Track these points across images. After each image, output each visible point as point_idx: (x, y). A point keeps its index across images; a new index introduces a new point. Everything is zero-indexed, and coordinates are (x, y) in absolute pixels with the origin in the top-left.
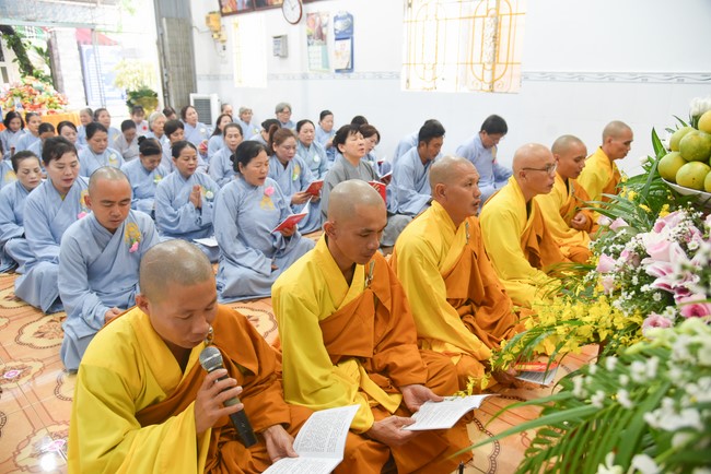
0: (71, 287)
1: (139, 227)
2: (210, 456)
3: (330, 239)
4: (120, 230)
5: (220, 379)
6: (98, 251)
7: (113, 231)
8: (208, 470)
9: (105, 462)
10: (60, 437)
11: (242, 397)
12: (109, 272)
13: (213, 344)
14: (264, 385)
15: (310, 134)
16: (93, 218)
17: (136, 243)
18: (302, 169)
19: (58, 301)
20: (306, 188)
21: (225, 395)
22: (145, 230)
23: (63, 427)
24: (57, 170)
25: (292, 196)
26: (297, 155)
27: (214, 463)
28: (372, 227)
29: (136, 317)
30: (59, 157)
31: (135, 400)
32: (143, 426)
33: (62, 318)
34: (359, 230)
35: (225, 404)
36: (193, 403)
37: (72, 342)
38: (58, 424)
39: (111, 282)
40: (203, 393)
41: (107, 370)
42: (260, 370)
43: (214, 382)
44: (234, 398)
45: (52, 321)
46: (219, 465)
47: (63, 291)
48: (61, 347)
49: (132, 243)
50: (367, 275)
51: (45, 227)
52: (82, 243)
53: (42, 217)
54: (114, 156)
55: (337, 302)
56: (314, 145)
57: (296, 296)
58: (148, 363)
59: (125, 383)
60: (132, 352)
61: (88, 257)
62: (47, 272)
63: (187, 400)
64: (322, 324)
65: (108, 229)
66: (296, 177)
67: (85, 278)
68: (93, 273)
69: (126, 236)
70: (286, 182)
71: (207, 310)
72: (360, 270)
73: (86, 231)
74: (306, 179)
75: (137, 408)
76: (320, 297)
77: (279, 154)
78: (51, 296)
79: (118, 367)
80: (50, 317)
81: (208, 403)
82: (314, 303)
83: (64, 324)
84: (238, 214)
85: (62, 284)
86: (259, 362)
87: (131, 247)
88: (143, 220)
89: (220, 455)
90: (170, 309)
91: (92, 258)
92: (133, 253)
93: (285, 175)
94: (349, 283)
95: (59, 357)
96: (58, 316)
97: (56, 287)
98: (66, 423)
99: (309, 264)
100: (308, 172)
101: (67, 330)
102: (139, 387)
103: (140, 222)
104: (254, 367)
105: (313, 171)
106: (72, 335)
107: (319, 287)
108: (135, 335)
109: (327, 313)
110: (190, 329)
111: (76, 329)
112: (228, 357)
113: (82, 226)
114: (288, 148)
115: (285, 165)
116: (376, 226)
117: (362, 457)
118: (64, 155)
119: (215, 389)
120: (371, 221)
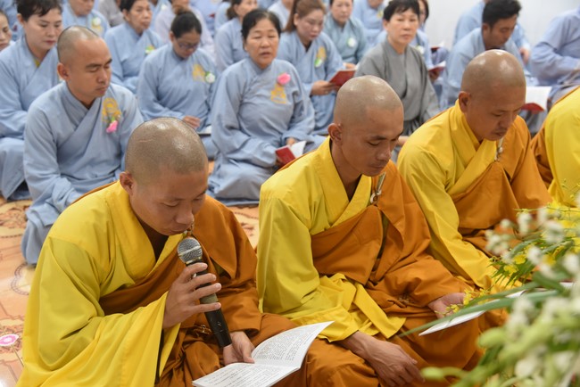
0: (38, 169)
1: (118, 104)
2: (172, 357)
3: (334, 145)
4: (96, 105)
5: (200, 273)
6: (71, 127)
7: (89, 106)
8: (168, 370)
9: (66, 345)
10: (13, 332)
11: (220, 295)
12: (82, 154)
13: (192, 236)
14: (237, 290)
15: (344, 9)
16: (65, 89)
17: (114, 122)
18: (328, 53)
19: (23, 187)
20: (331, 76)
21: (204, 291)
22: (126, 108)
23: (18, 322)
24: (39, 28)
25: (312, 84)
26: (324, 35)
27: (176, 363)
28: (384, 134)
29: (113, 194)
30: (44, 13)
31: (100, 285)
32: (106, 315)
33: (25, 207)
34: (369, 136)
35: (202, 300)
36: (166, 294)
37: (36, 230)
38: (13, 318)
39: (84, 166)
40: (179, 286)
41: (77, 247)
42: (238, 274)
43: (192, 275)
44: (211, 295)
45: (14, 209)
46: (181, 366)
47: (30, 171)
48: (22, 238)
49: (109, 121)
50: (374, 190)
51: (15, 95)
52: (52, 118)
53: (14, 85)
54: (97, 21)
55: (333, 216)
56: (351, 24)
57: (287, 204)
58: (120, 246)
59: (93, 263)
60: (105, 231)
61: (58, 134)
62: (12, 152)
63: (157, 292)
64: (314, 238)
65: (83, 103)
66: (320, 63)
67: (54, 160)
68: (63, 154)
69: (103, 113)
70: (306, 68)
71: (196, 200)
72: (366, 182)
73: (57, 103)
74: (332, 65)
75: (101, 293)
76: (314, 209)
77: (300, 29)
78: (16, 179)
79: (89, 245)
80: (12, 205)
81: (184, 297)
82: (307, 215)
83: (28, 212)
84: (240, 104)
85: (29, 164)
86: (238, 265)
87: (108, 126)
88: (123, 96)
89: (184, 357)
90: (158, 194)
91: (63, 135)
92: (110, 134)
93: (306, 60)
94: (350, 197)
95: (20, 248)
96: (22, 204)
97: (21, 170)
98: (21, 318)
99: (307, 168)
100: (337, 58)
101: (32, 218)
102: (107, 270)
103: (119, 99)
104: (231, 271)
105: (344, 58)
106: (36, 221)
107: (315, 198)
108: (110, 213)
109: (319, 229)
110: (175, 218)
111: (42, 215)
112: (207, 254)
113: (52, 98)
114: (312, 22)
115: (308, 46)
116: (389, 134)
117: (342, 381)
118: (51, 12)
119: (192, 284)
120: (383, 127)
